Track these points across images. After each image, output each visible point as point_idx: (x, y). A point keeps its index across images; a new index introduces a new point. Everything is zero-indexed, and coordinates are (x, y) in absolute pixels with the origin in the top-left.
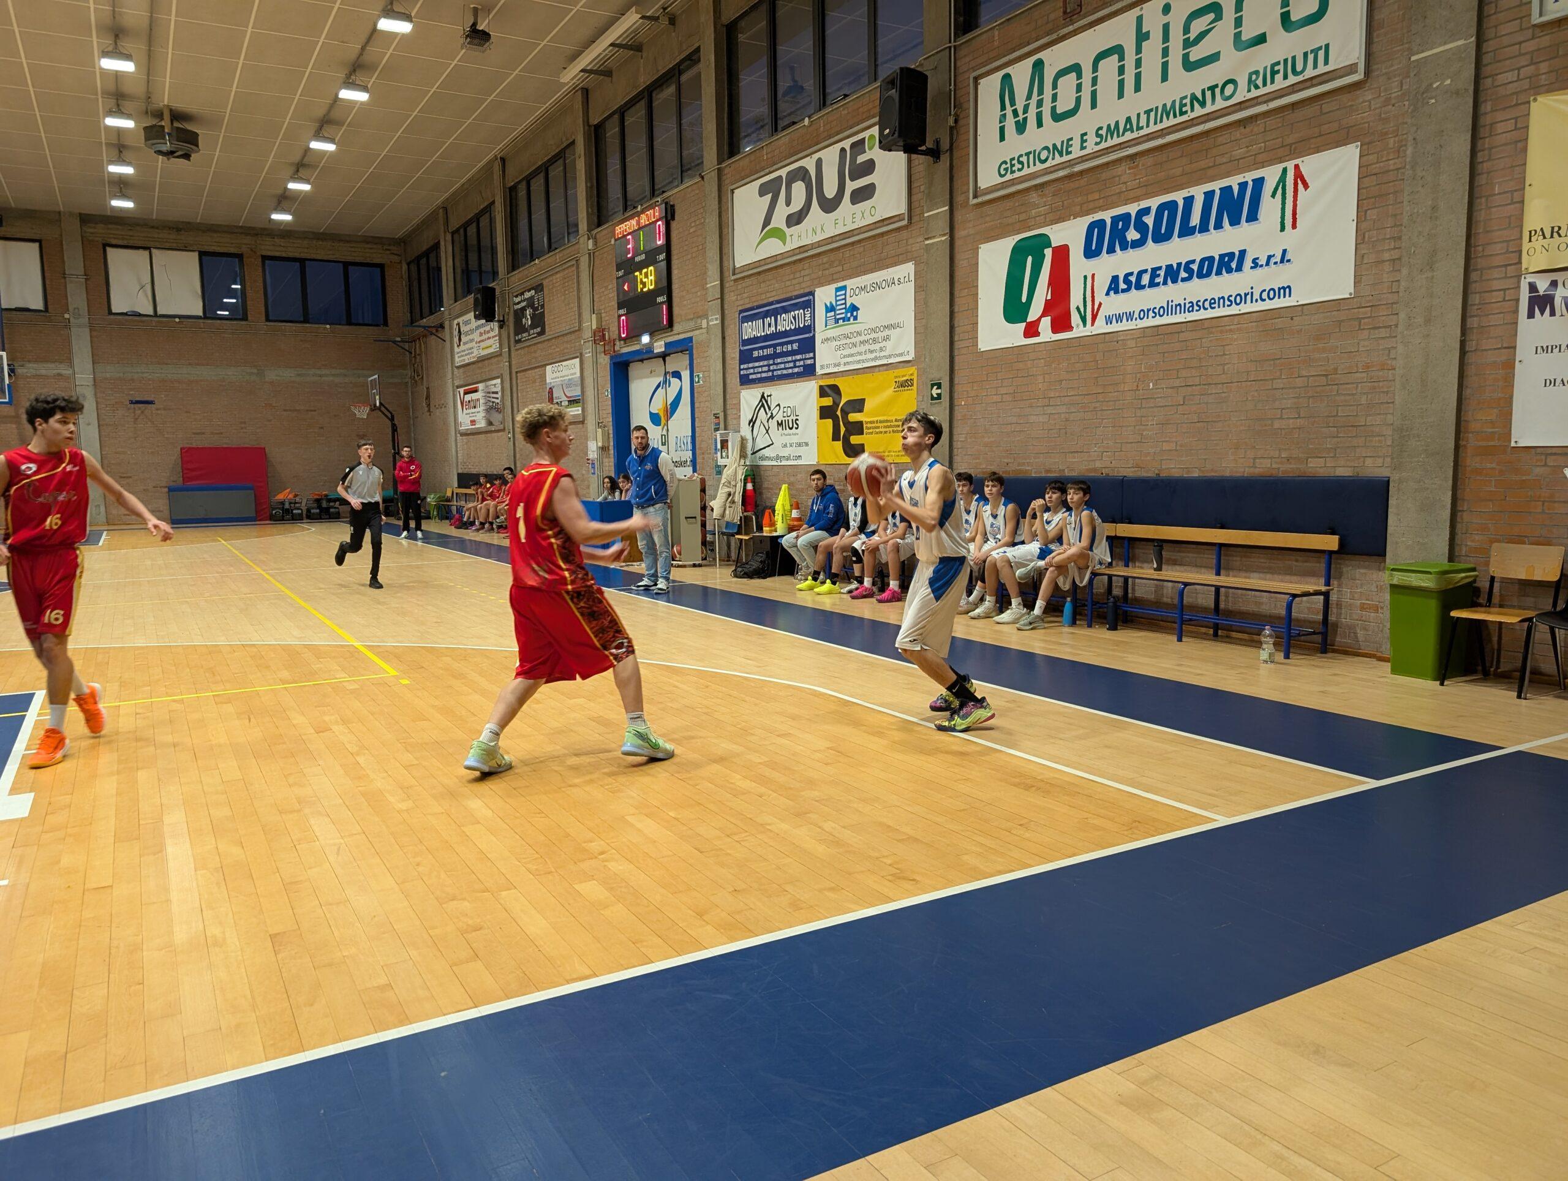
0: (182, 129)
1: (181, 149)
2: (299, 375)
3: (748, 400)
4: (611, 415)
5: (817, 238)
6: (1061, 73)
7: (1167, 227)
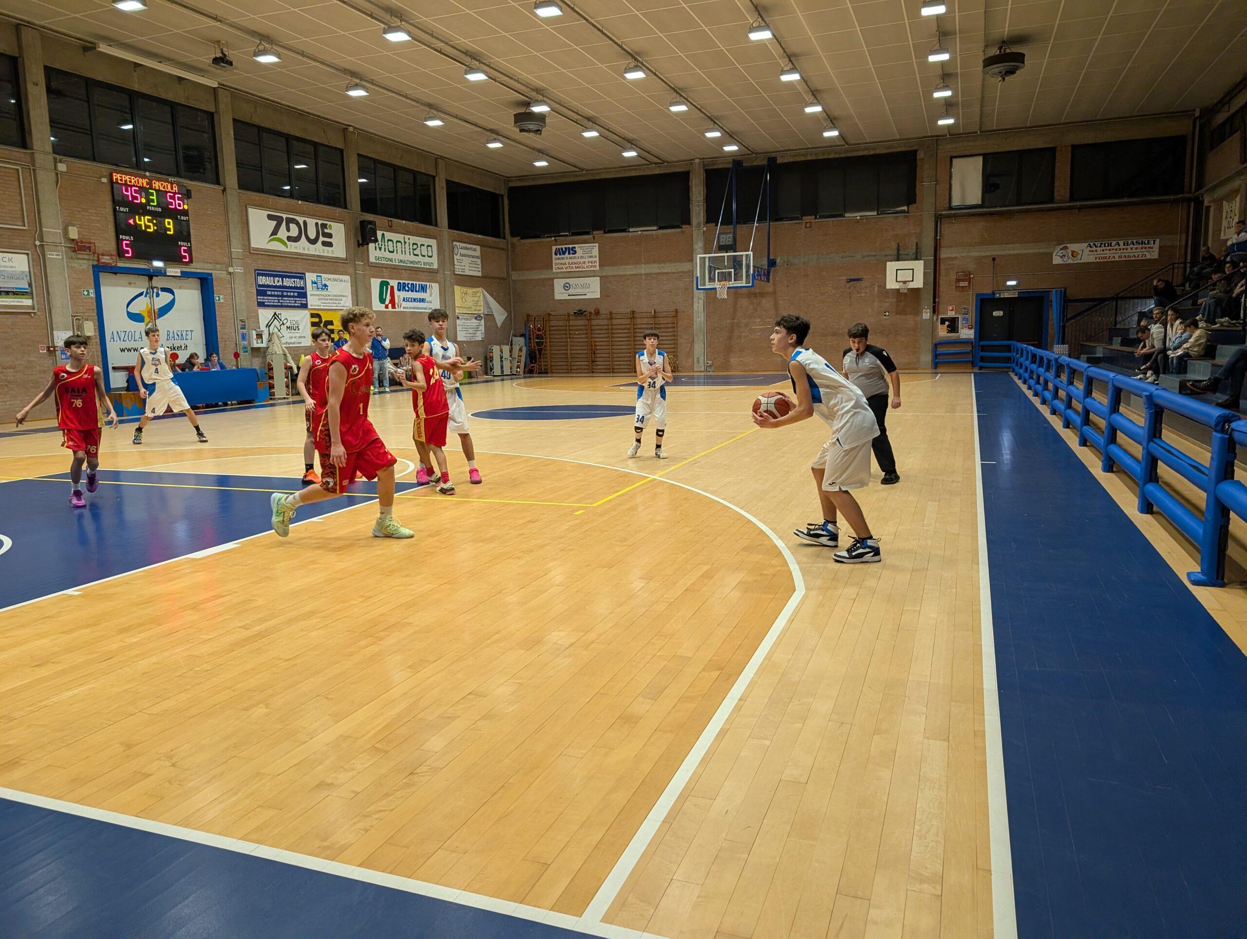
3: (265, 315)
4: (96, 311)
5: (306, 252)
6: (389, 240)
7: (413, 289)
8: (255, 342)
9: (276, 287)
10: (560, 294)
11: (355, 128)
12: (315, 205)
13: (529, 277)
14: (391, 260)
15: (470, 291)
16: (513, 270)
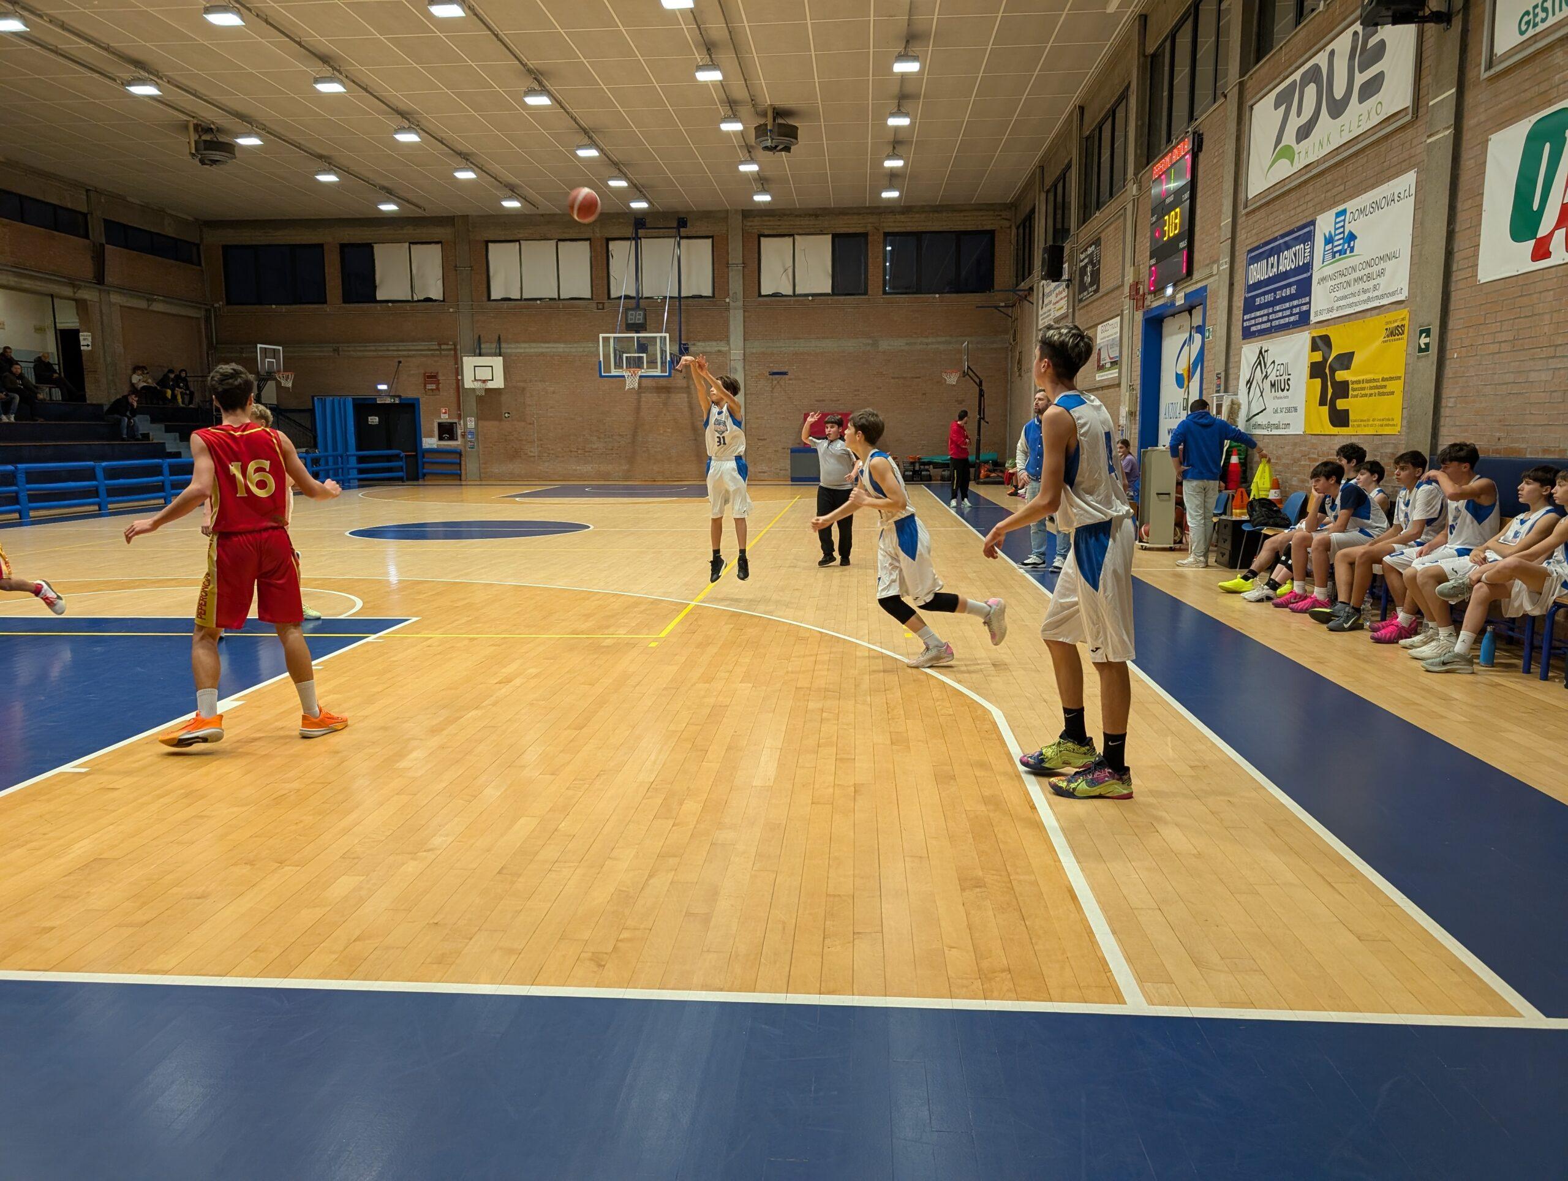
0: (784, 124)
1: (782, 143)
2: (907, 344)
3: (1248, 357)
5: (1323, 152)
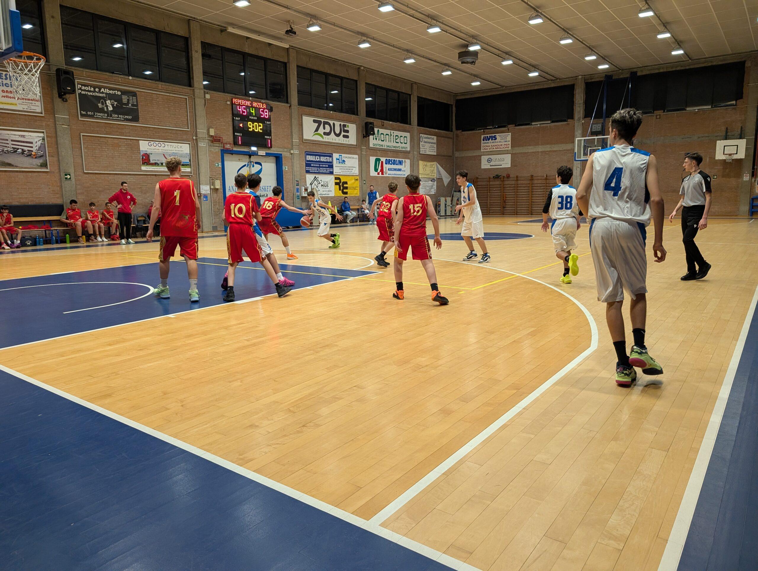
3: (310, 178)
4: (221, 175)
5: (334, 141)
6: (381, 134)
7: (394, 163)
8: (304, 193)
9: (316, 162)
10: (485, 165)
11: (364, 67)
12: (340, 113)
13: (466, 155)
14: (382, 146)
15: (429, 164)
16: (457, 150)
